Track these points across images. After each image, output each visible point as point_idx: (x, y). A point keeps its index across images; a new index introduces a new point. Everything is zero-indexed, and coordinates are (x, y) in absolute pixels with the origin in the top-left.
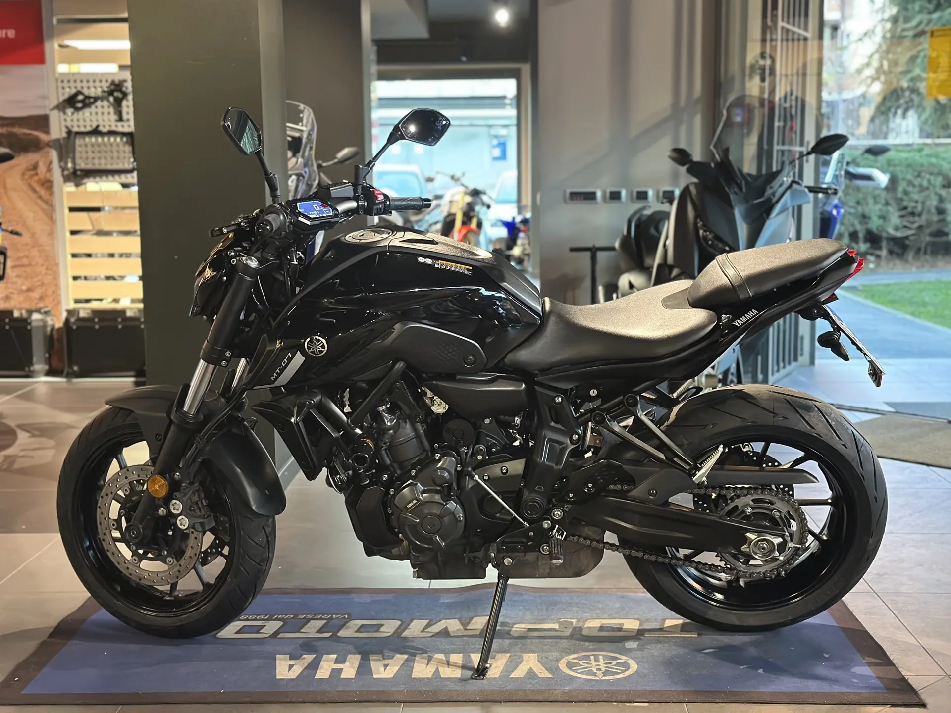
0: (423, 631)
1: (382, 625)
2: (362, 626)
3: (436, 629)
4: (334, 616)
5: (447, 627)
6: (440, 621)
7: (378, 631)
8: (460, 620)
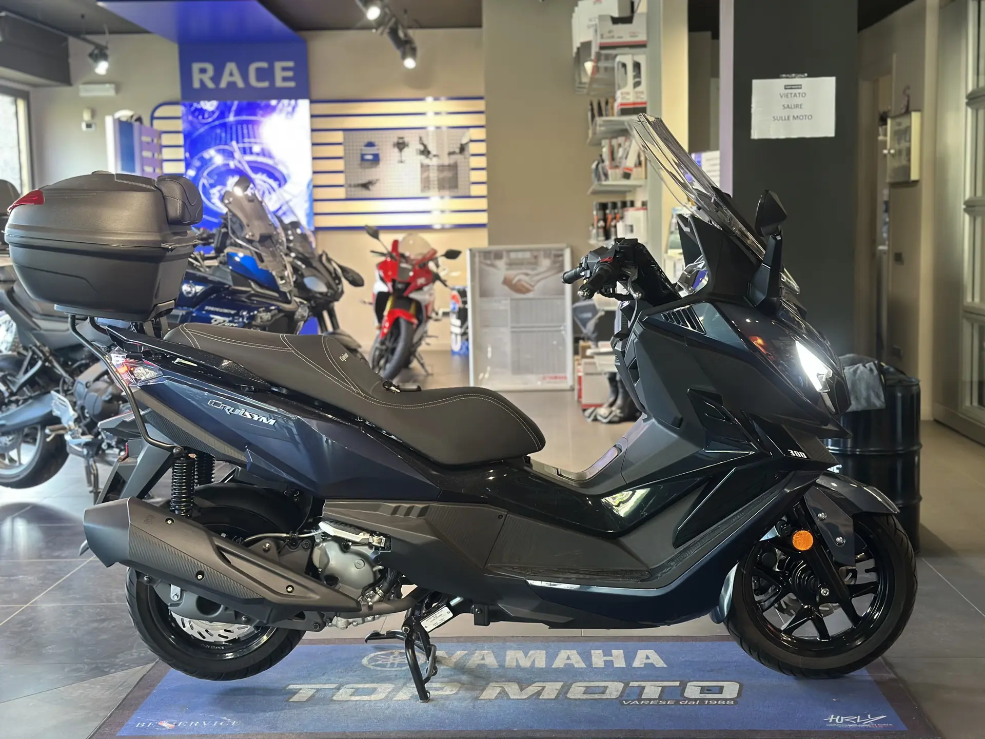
0: (544, 688)
1: (584, 693)
2: (603, 693)
3: (532, 689)
4: (637, 703)
5: (522, 690)
6: (528, 698)
7: (586, 687)
8: (509, 698)
